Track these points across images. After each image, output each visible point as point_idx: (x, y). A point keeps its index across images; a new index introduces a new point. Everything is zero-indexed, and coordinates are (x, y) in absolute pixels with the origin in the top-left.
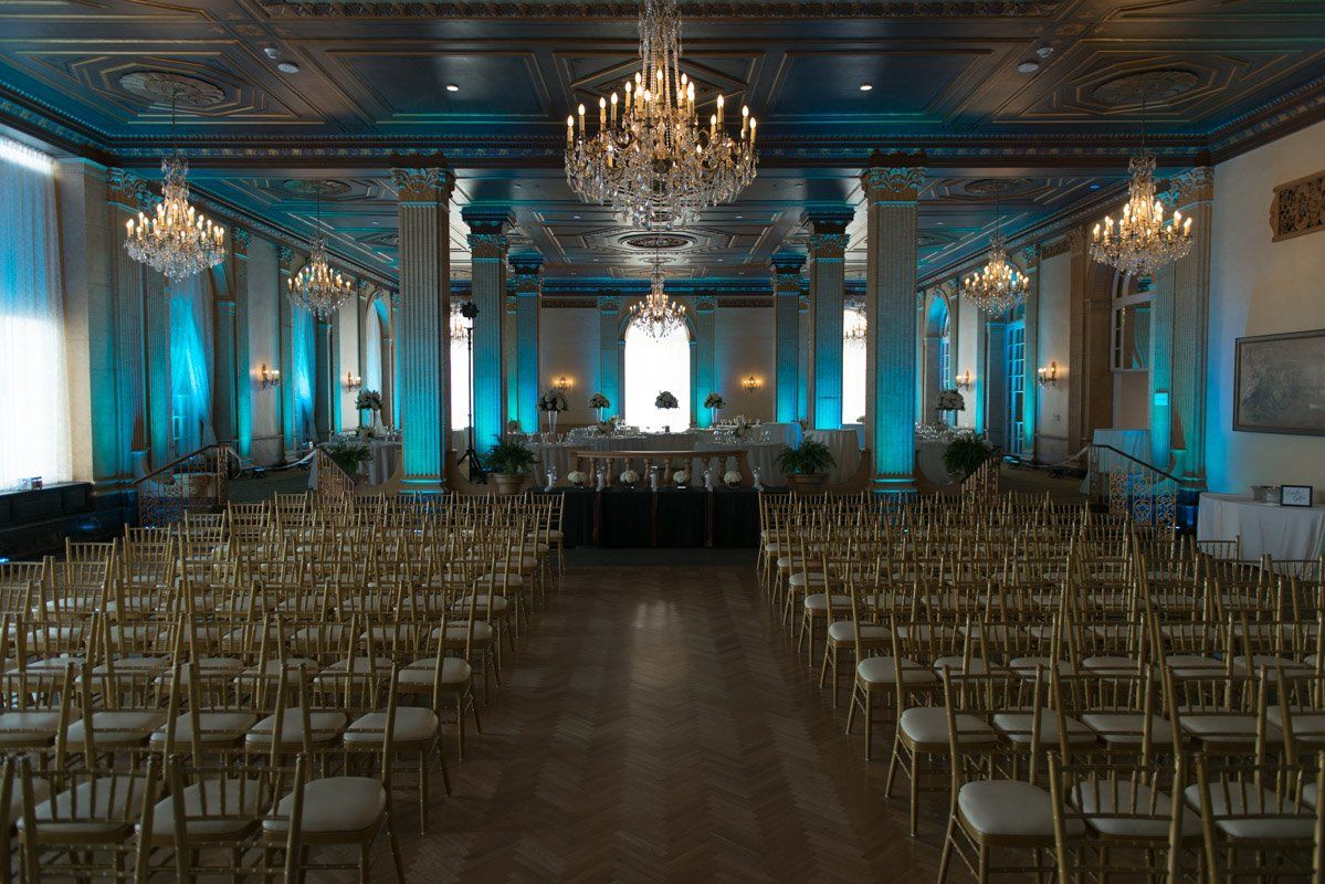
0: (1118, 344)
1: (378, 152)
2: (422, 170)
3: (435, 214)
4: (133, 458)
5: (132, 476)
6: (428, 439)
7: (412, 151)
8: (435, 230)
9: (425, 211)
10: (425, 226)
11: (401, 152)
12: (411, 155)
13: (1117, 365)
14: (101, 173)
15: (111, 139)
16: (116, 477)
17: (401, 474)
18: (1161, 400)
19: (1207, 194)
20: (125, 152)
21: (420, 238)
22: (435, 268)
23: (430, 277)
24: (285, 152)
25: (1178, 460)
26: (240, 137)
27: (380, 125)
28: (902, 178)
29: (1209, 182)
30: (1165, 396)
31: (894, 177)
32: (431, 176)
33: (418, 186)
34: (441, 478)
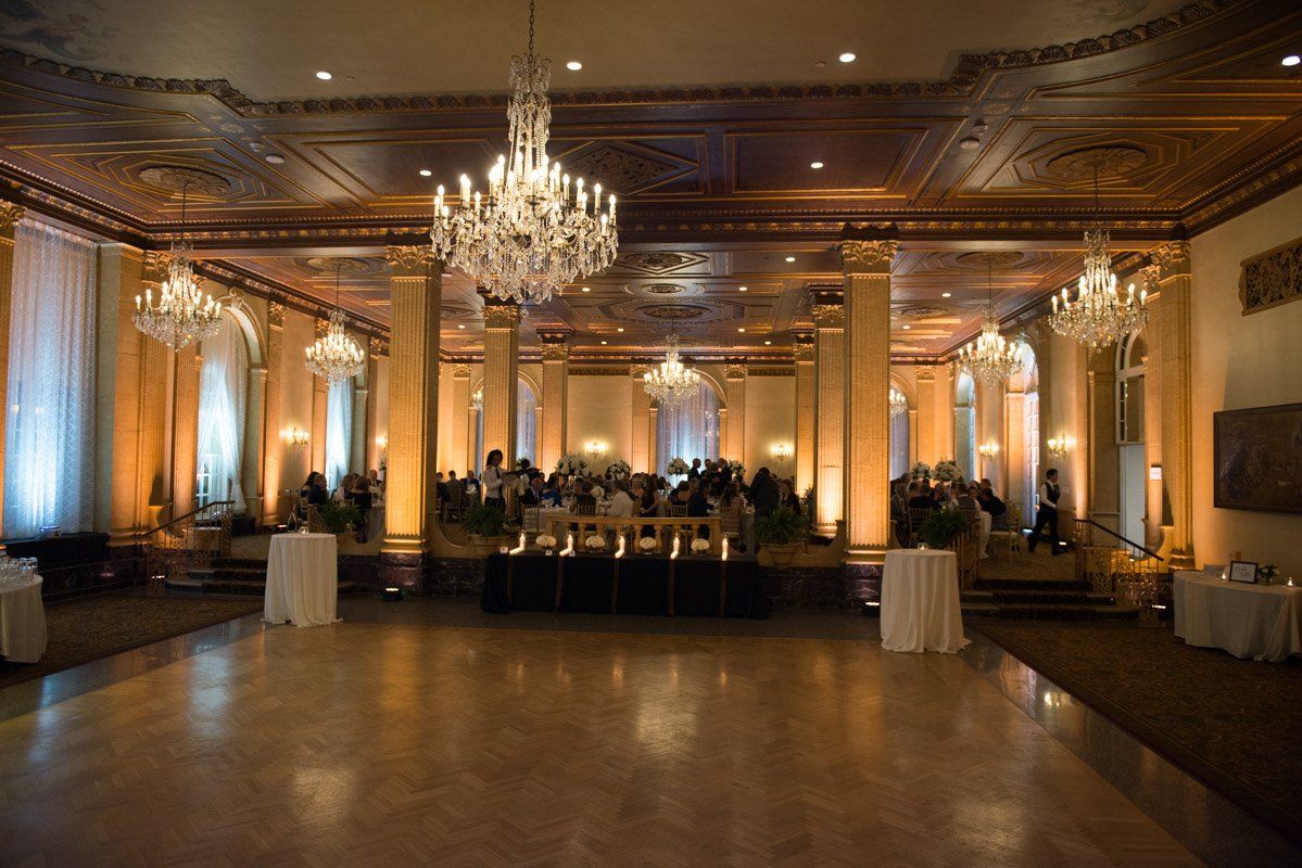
0: (1122, 417)
1: (375, 232)
2: (414, 247)
3: (424, 288)
4: (150, 512)
5: (148, 527)
6: (410, 501)
7: (406, 229)
8: (424, 302)
9: (415, 286)
10: (415, 298)
11: (396, 231)
12: (404, 234)
13: (1122, 438)
14: (137, 255)
15: (148, 226)
16: (134, 528)
17: (385, 535)
18: (1155, 474)
19: (1185, 267)
20: (159, 237)
21: (410, 309)
22: (423, 337)
23: (417, 346)
24: (294, 234)
25: (1166, 536)
26: (254, 222)
27: (375, 207)
28: (874, 250)
29: (1185, 255)
30: (1159, 469)
31: (866, 250)
32: (421, 252)
33: (411, 262)
34: (420, 538)
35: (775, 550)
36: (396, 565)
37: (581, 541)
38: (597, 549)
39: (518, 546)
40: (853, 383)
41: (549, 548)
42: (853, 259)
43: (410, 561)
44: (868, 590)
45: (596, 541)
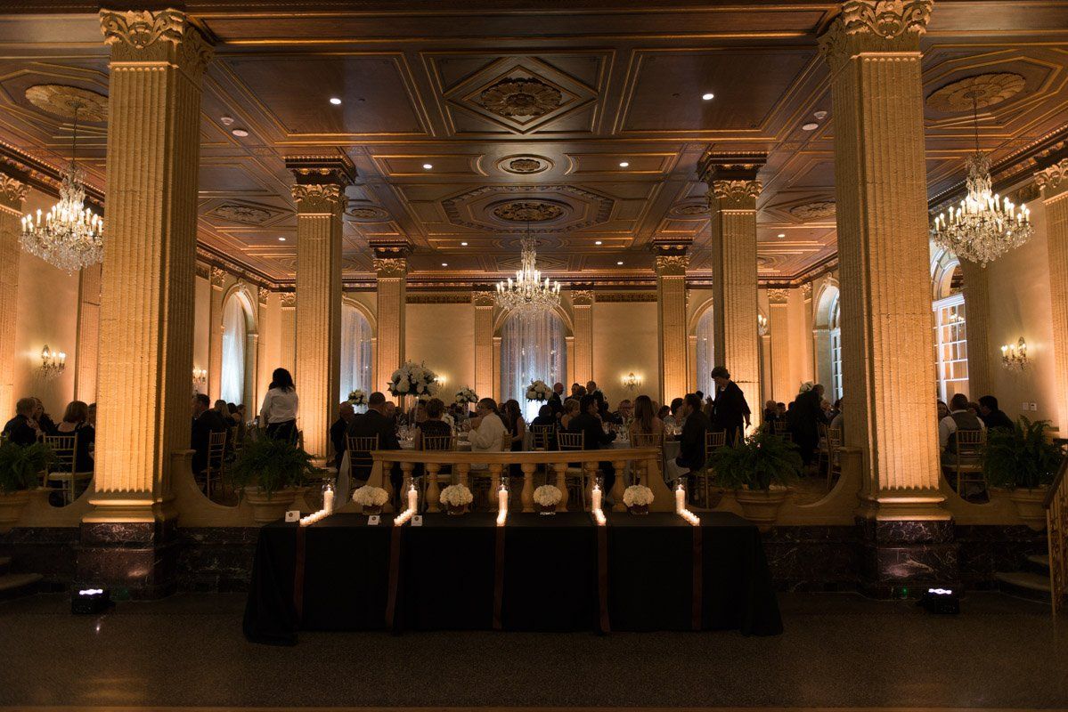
2: (146, 13)
3: (164, 81)
6: (136, 432)
8: (164, 103)
9: (149, 77)
10: (149, 97)
21: (140, 116)
22: (161, 161)
23: (153, 175)
28: (896, 17)
31: (882, 16)
32: (160, 23)
33: (140, 38)
34: (154, 496)
35: (749, 499)
36: (109, 545)
37: (431, 493)
38: (461, 507)
39: (321, 507)
40: (871, 226)
41: (374, 508)
42: (863, 30)
43: (133, 538)
44: (916, 564)
45: (458, 494)
